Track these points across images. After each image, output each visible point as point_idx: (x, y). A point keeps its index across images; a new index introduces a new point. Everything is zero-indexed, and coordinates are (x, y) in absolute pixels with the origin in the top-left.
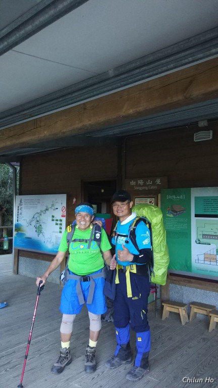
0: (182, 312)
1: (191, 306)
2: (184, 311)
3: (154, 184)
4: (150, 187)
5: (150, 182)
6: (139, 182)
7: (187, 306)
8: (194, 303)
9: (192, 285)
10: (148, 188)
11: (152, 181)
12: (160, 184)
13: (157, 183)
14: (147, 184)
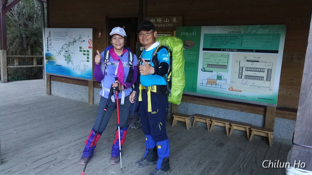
0: (188, 121)
1: (194, 116)
2: (189, 120)
3: (171, 22)
4: (168, 25)
5: (168, 20)
7: (191, 117)
8: (196, 115)
9: (196, 102)
10: (165, 25)
11: (169, 20)
12: (176, 22)
13: (173, 21)
14: (165, 22)
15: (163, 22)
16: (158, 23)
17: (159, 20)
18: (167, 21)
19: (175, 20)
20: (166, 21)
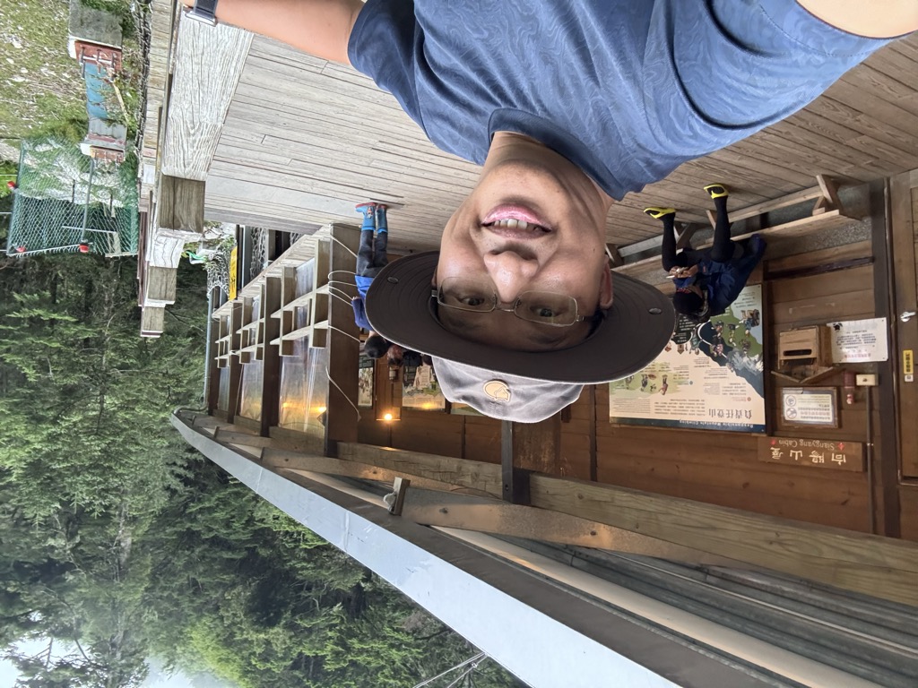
3: (785, 450)
4: (794, 444)
5: (794, 454)
6: (822, 459)
10: (799, 443)
11: (791, 455)
12: (772, 448)
13: (780, 451)
14: (800, 452)
15: (807, 451)
16: (820, 451)
17: (817, 458)
18: (797, 454)
19: (776, 453)
20: (797, 452)
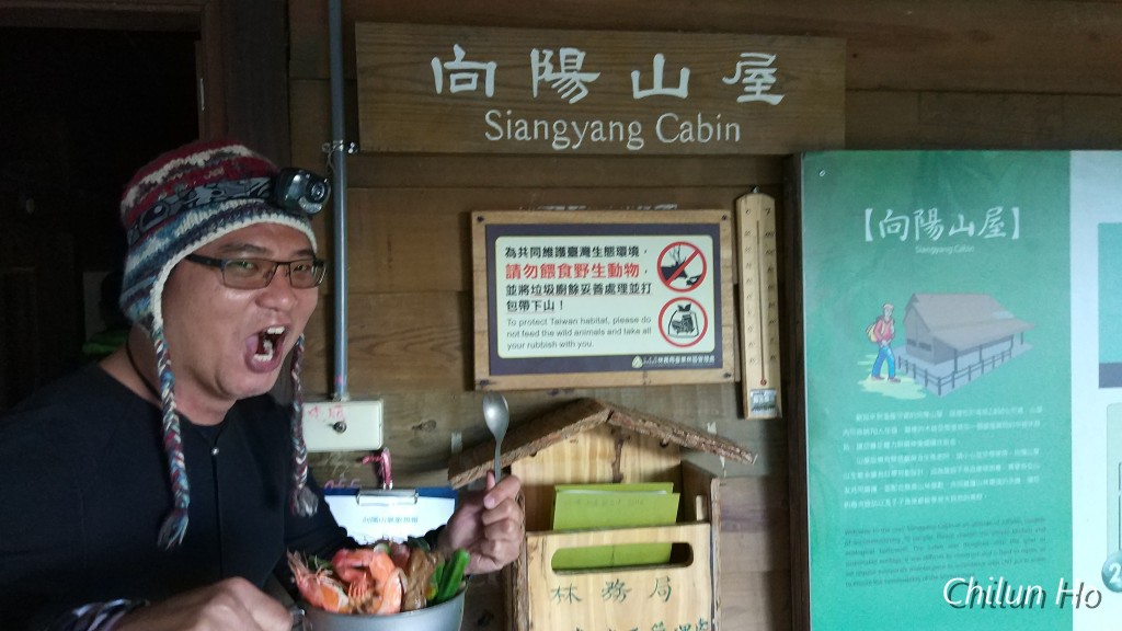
3: (711, 96)
4: (670, 128)
5: (671, 80)
6: (541, 68)
10: (648, 133)
11: (685, 74)
12: (776, 99)
14: (638, 94)
15: (608, 100)
16: (550, 104)
17: (564, 70)
18: (658, 80)
19: (757, 77)
